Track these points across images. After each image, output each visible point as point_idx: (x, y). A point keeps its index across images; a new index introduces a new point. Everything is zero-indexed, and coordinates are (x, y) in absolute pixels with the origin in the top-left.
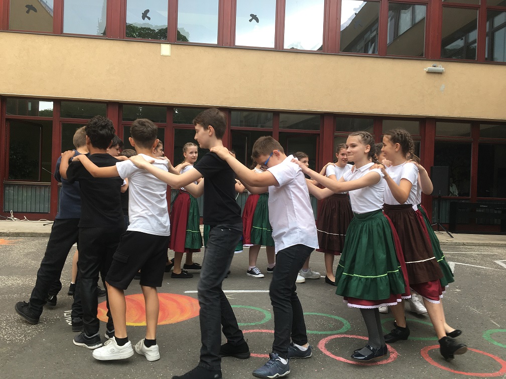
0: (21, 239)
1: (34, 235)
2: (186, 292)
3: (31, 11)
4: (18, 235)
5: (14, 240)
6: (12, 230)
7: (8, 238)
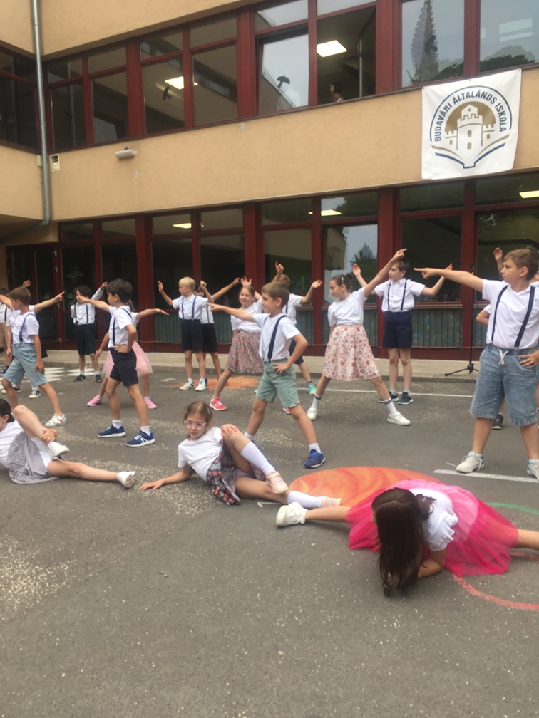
2: (436, 471)
3: (284, 84)
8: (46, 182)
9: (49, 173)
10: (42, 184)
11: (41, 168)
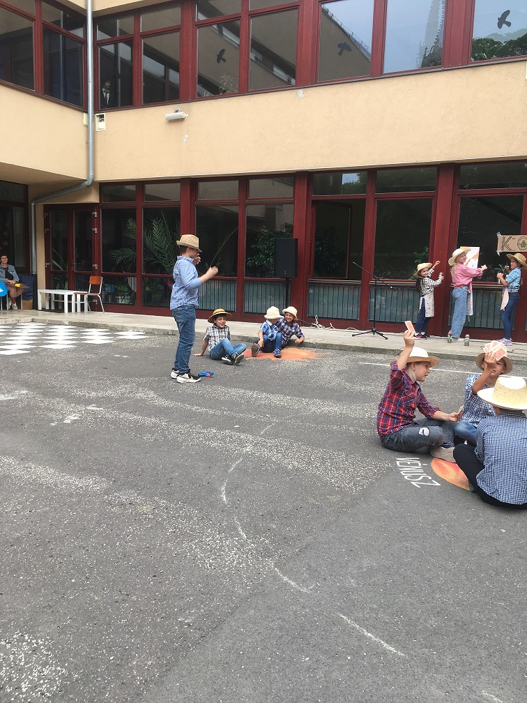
0: (329, 352)
1: (343, 348)
4: (325, 346)
5: (322, 353)
6: (319, 341)
7: (315, 349)
8: (91, 141)
9: (94, 132)
10: (88, 143)
11: (87, 127)
